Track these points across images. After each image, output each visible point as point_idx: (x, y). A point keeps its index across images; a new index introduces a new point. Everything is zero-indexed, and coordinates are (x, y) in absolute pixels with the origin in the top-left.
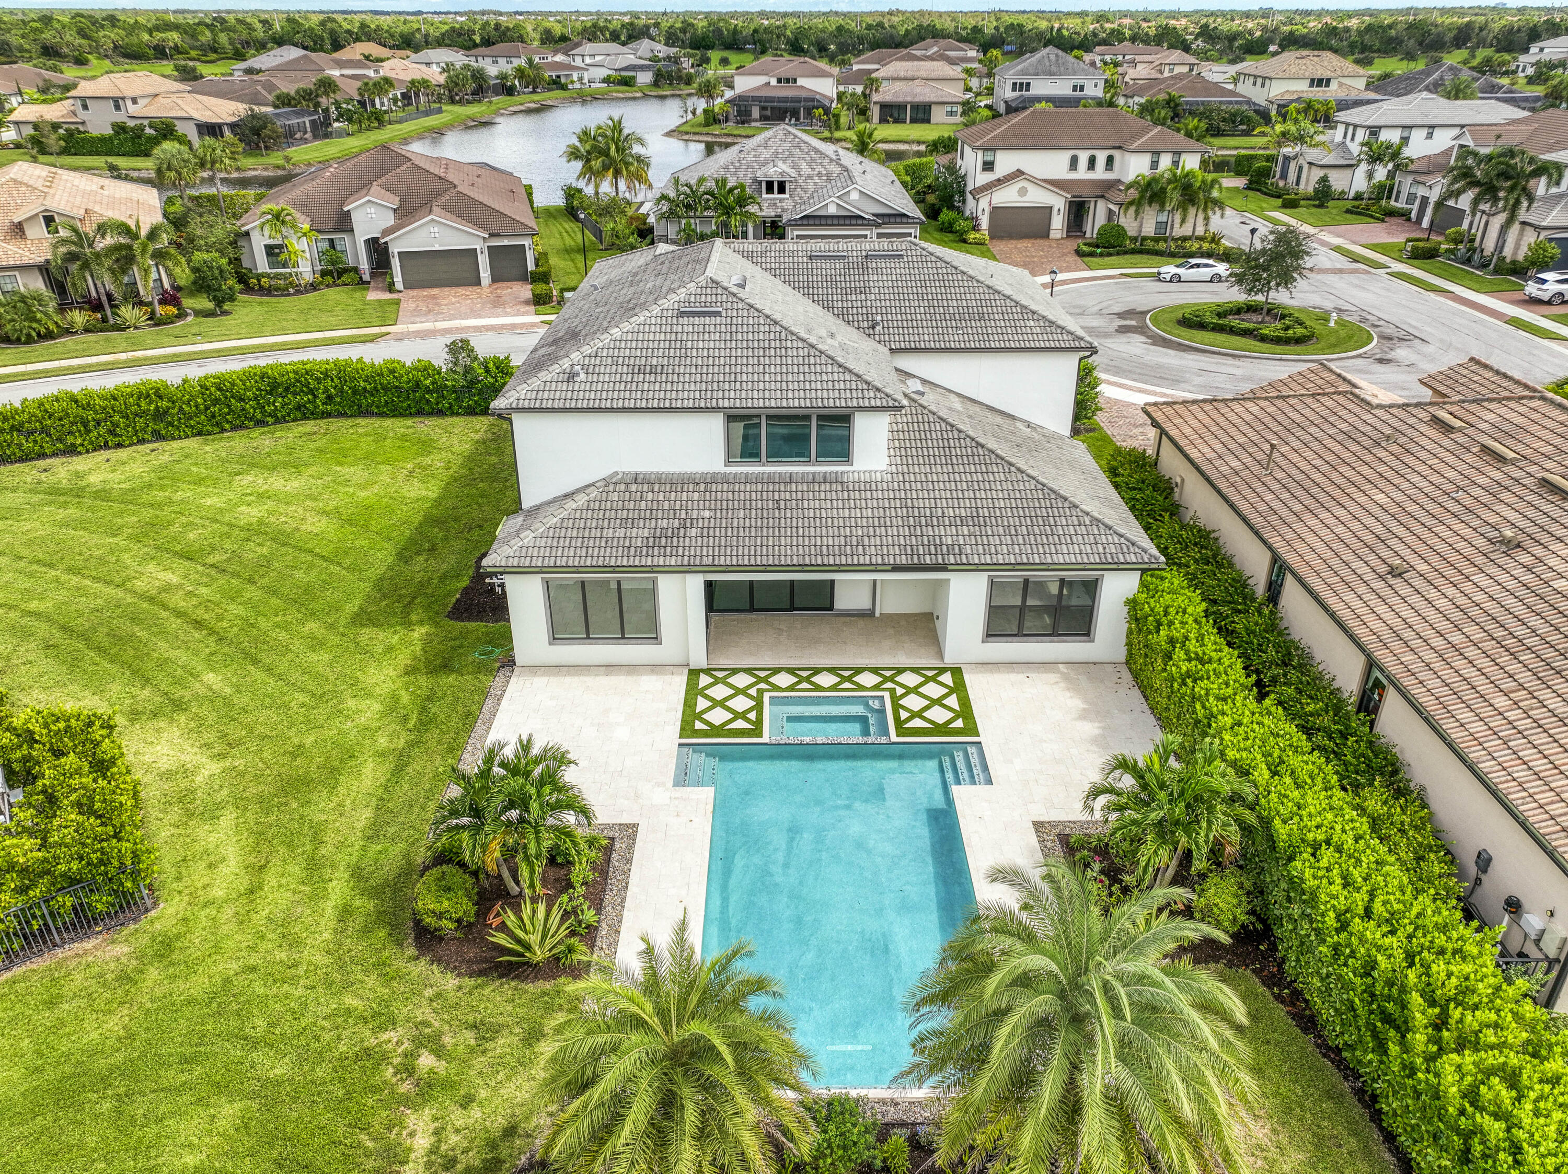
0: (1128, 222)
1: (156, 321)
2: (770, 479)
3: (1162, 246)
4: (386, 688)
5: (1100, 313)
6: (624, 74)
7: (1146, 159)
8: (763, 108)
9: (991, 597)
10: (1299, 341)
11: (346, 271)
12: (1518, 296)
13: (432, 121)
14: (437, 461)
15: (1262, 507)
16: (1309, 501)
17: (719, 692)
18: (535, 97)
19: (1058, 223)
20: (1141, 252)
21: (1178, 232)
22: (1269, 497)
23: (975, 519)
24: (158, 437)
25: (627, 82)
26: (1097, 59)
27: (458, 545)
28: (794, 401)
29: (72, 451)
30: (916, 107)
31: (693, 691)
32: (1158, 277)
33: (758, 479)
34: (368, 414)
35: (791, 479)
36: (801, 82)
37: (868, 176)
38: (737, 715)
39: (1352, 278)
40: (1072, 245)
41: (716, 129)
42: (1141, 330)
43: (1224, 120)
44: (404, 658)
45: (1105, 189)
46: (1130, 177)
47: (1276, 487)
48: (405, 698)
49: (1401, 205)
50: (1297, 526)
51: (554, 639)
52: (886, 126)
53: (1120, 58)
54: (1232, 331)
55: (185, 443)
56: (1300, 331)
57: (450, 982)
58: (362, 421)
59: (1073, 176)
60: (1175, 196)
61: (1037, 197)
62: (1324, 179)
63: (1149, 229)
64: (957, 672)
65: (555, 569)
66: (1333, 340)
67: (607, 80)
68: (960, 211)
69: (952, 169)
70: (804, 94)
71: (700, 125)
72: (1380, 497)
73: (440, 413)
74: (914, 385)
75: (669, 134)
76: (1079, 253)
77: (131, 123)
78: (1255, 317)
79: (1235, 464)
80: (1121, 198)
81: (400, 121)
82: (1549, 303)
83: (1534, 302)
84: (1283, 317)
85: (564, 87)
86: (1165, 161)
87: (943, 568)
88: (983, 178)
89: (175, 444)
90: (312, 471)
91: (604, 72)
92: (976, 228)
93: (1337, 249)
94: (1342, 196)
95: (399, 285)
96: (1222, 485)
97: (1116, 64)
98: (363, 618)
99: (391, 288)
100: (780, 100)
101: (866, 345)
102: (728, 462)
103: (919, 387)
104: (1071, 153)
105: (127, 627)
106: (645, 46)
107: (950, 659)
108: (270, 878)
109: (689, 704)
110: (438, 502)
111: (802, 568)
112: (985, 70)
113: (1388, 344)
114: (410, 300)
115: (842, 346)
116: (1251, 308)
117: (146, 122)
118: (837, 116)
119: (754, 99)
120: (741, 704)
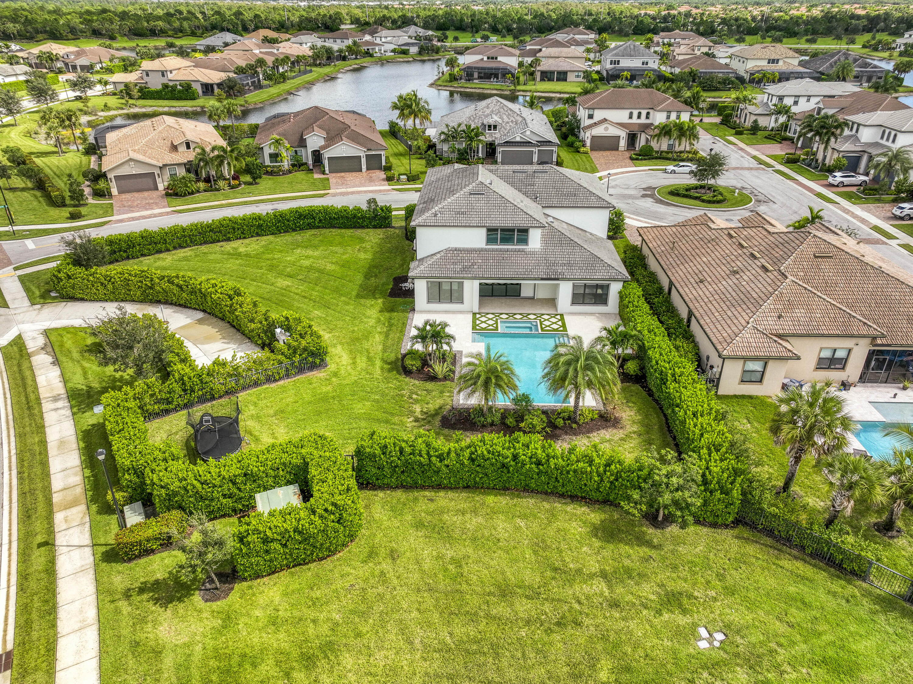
0: (654, 144)
1: (232, 187)
2: (501, 250)
3: (670, 155)
4: (375, 316)
5: (635, 188)
6: (403, 48)
7: (665, 114)
8: (479, 73)
9: (573, 290)
10: (719, 202)
11: (303, 164)
12: (825, 182)
13: (308, 77)
14: (368, 245)
15: (668, 263)
16: (683, 261)
17: (483, 319)
18: (357, 62)
19: (623, 143)
20: (660, 158)
21: (677, 149)
22: (671, 259)
23: (569, 264)
24: (258, 235)
25: (405, 52)
26: (661, 41)
27: (385, 274)
28: (509, 224)
29: (229, 240)
30: (559, 73)
31: (474, 319)
32: (665, 171)
33: (497, 250)
34: (334, 227)
35: (508, 250)
36: (499, 59)
37: (534, 122)
38: (489, 325)
39: (754, 172)
40: (627, 154)
41: (455, 84)
42: (652, 196)
43: (719, 83)
44: (378, 308)
45: (645, 127)
46: (657, 123)
47: (674, 256)
48: (382, 319)
49: (791, 135)
50: (677, 269)
51: (429, 302)
52: (543, 83)
53: (673, 40)
54: (690, 197)
55: (268, 237)
56: (720, 197)
57: (417, 382)
58: (334, 230)
59: (630, 121)
60: (675, 134)
61: (613, 131)
62: (755, 121)
63: (664, 147)
64: (562, 315)
65: (432, 277)
66: (734, 201)
67: (394, 51)
68: (577, 137)
69: (574, 115)
70: (501, 66)
71: (447, 81)
72: (704, 259)
73: (362, 227)
74: (550, 219)
75: (431, 85)
76: (631, 159)
77: (171, 84)
78: (703, 191)
79: (663, 249)
80: (651, 133)
81: (293, 78)
82: (837, 186)
83: (831, 185)
84: (714, 191)
85: (371, 56)
86: (673, 116)
87: (557, 279)
88: (588, 122)
89: (265, 238)
90: (321, 248)
91: (392, 47)
92: (584, 146)
93: (754, 157)
94: (765, 129)
95: (327, 172)
96: (657, 256)
97: (670, 45)
98: (358, 296)
99: (323, 173)
100: (489, 69)
101: (534, 205)
102: (487, 245)
103: (551, 220)
104: (630, 111)
105: (281, 298)
106: (412, 30)
107: (559, 312)
108: (358, 360)
109: (474, 322)
110: (373, 260)
111: (512, 279)
112: (598, 48)
113: (758, 203)
114: (333, 179)
115: (526, 206)
116: (702, 187)
117: (178, 83)
118: (518, 78)
119: (475, 68)
120: (491, 322)
